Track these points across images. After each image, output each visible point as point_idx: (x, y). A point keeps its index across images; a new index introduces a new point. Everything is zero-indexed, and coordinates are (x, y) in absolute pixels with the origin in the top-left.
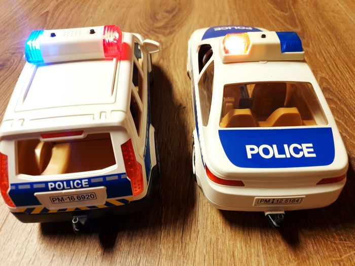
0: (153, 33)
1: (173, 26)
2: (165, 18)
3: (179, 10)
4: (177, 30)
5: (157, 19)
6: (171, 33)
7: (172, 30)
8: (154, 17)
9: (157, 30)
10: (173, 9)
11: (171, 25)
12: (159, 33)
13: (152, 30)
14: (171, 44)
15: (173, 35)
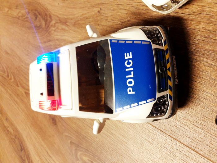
0: (48, 28)
1: (46, 15)
2: (40, 20)
3: (36, 10)
4: (49, 12)
5: (40, 26)
6: (50, 17)
7: (48, 16)
8: (38, 28)
9: (47, 25)
10: (35, 15)
11: (45, 17)
12: (49, 25)
13: (47, 28)
14: (57, 17)
15: (52, 15)
